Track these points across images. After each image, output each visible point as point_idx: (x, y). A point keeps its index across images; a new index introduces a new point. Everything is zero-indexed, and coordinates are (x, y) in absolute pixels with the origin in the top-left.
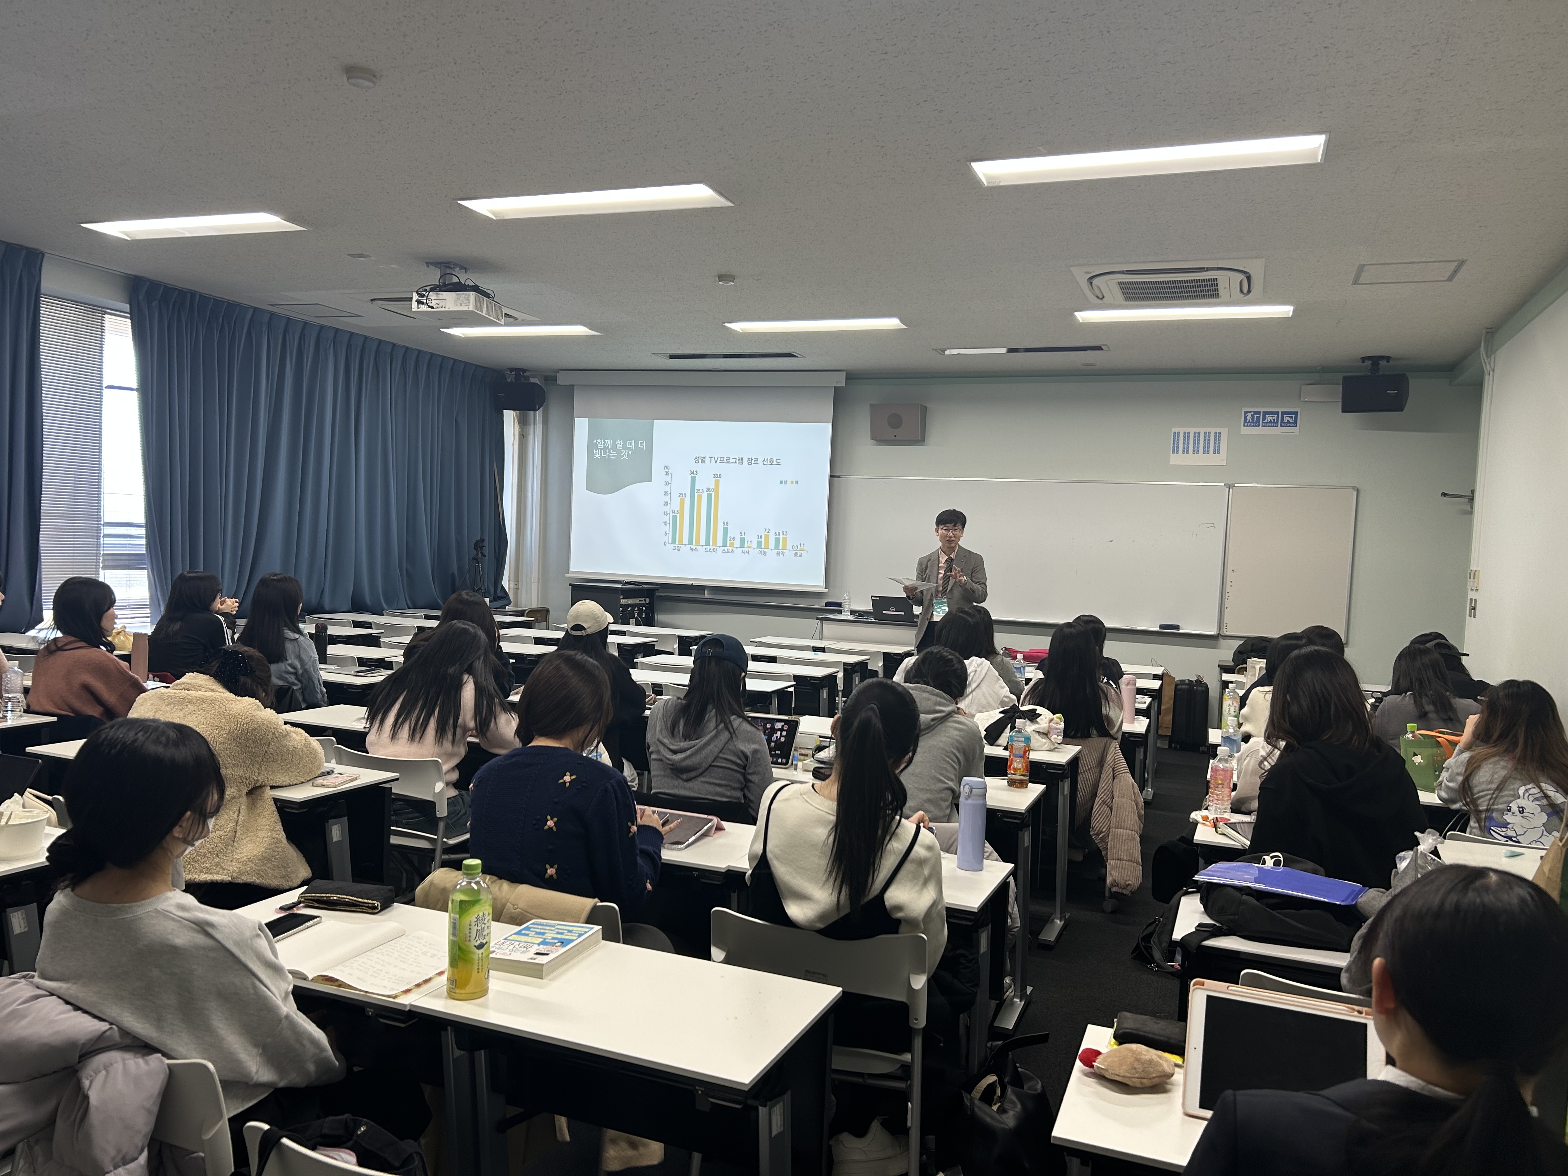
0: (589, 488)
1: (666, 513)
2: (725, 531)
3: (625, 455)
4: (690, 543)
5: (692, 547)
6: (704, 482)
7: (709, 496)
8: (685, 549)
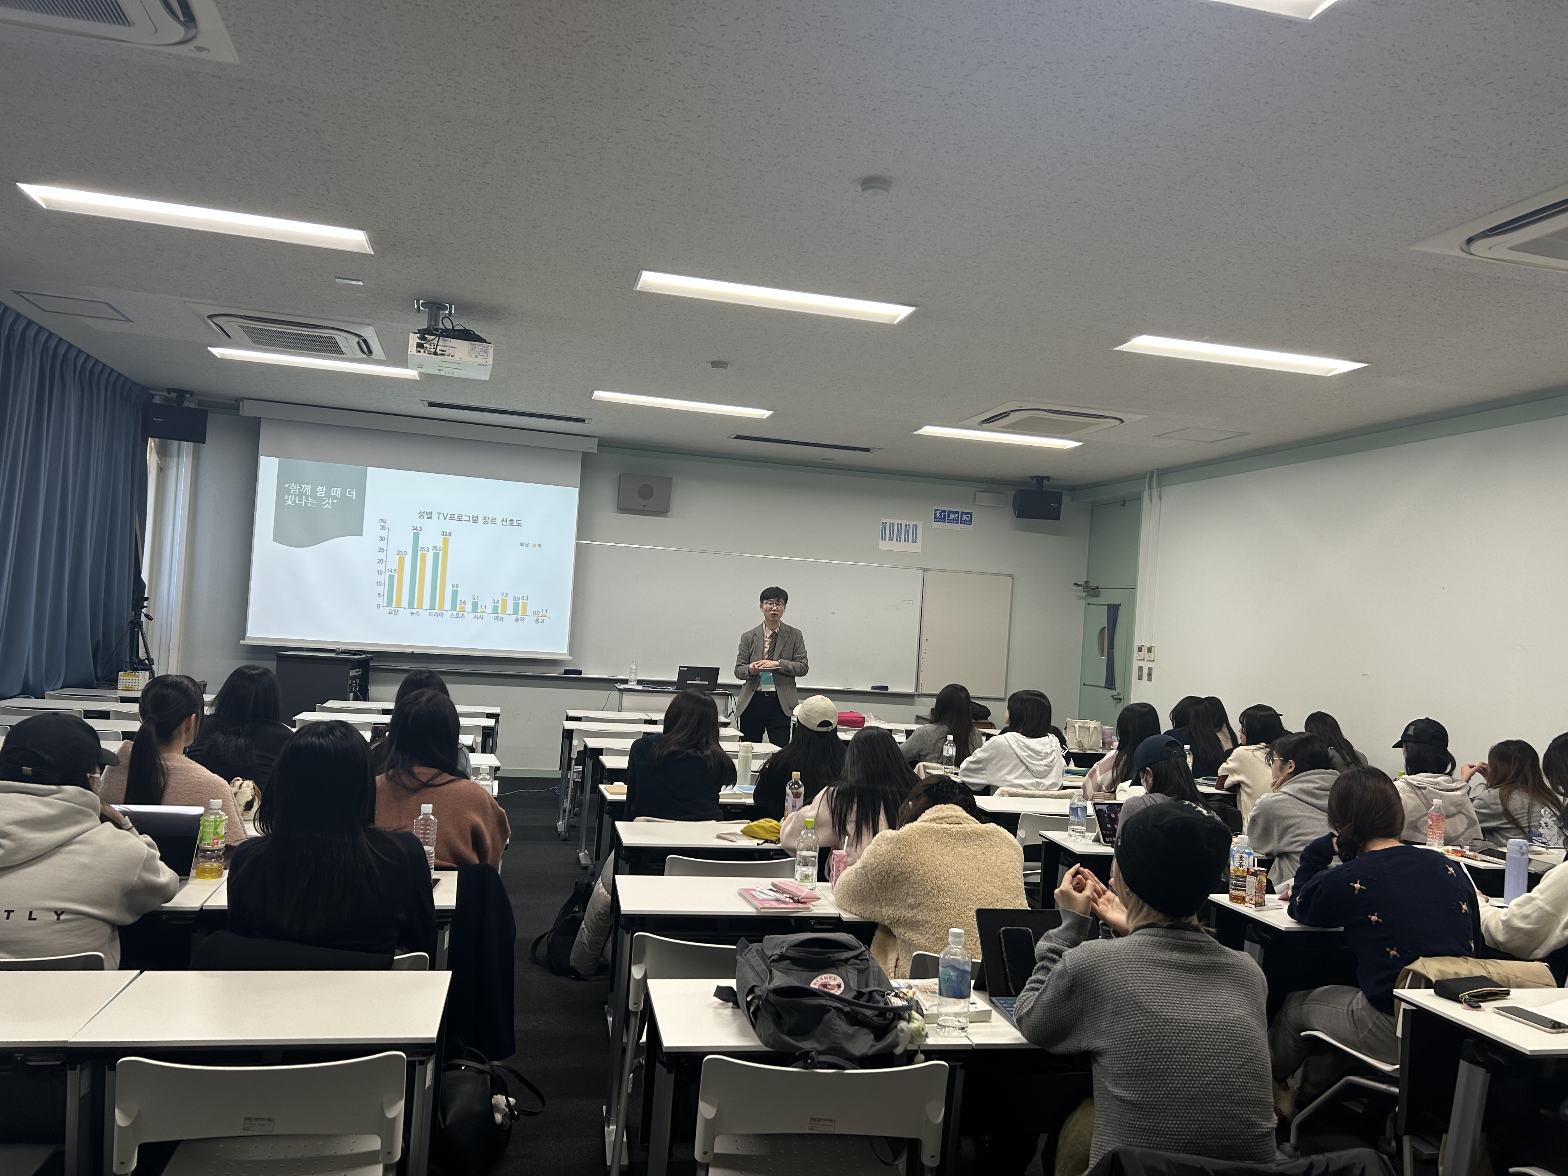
0: (276, 539)
1: (380, 572)
2: (455, 594)
3: (328, 504)
4: (411, 606)
5: (413, 610)
6: (430, 538)
7: (436, 556)
8: (404, 613)
